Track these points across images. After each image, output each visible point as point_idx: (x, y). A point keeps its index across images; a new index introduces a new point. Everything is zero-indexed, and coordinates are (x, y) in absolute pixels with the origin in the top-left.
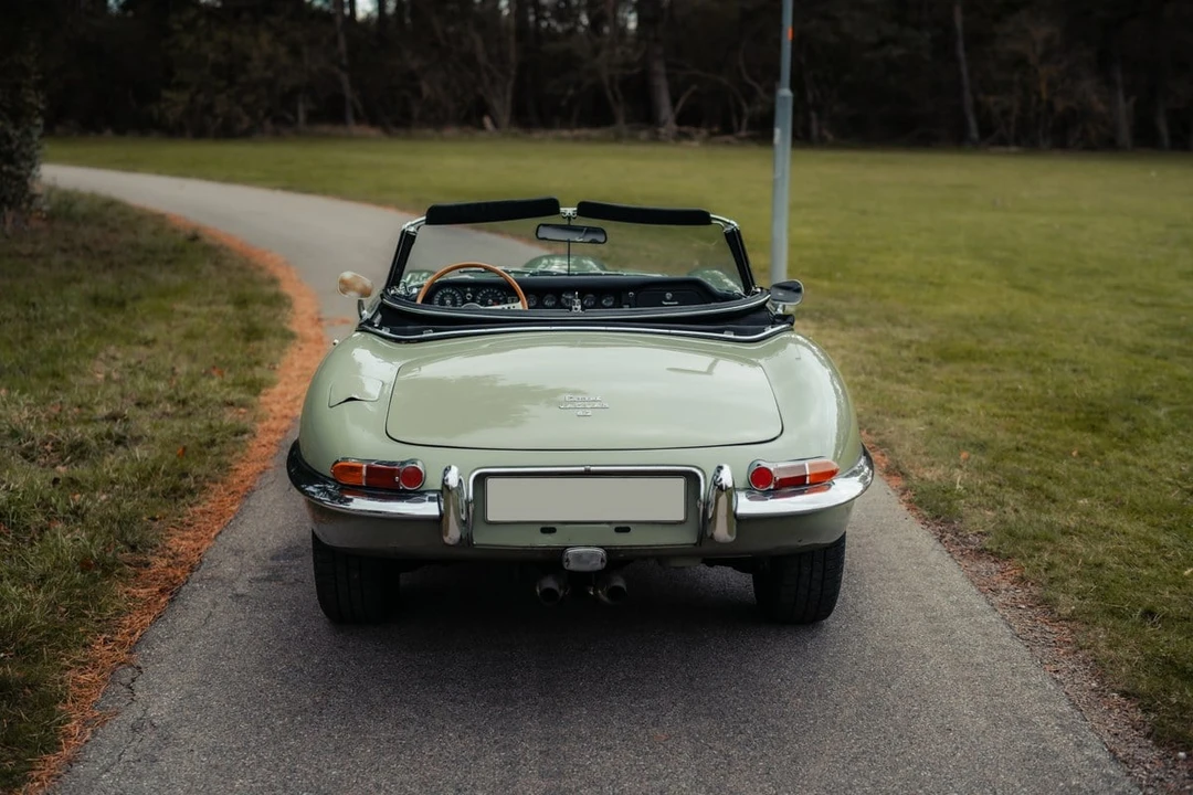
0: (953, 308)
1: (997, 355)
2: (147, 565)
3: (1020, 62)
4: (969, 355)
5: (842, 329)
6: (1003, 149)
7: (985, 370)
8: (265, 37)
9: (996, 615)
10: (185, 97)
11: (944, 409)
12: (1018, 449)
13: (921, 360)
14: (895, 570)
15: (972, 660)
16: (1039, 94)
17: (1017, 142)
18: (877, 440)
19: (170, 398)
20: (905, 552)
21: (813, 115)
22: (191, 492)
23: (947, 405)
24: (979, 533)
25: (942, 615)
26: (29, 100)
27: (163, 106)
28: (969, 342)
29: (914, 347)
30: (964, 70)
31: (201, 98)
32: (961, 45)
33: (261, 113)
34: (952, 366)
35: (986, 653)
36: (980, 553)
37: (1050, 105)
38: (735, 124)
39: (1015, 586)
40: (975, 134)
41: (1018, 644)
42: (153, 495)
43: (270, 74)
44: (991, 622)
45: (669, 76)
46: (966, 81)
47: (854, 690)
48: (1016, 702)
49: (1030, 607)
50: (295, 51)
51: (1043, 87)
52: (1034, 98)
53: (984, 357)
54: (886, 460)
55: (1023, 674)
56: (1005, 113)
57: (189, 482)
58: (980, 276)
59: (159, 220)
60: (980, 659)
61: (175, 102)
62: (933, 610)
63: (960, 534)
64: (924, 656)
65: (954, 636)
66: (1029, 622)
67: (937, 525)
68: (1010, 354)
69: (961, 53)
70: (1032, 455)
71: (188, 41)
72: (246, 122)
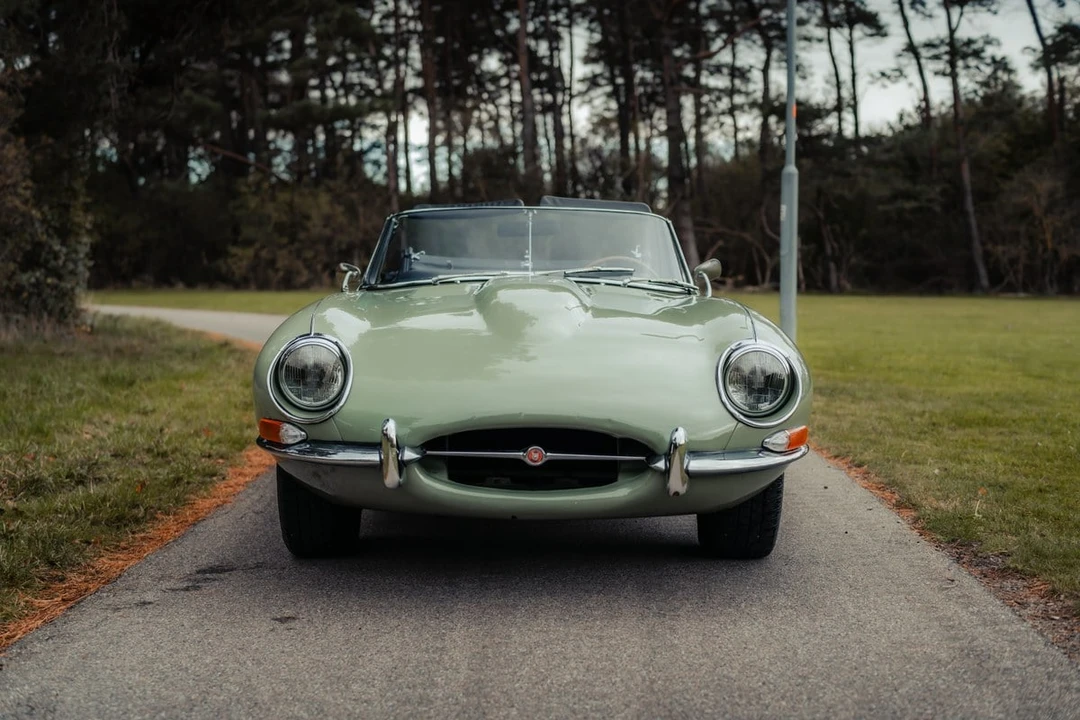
0: (967, 389)
1: (1014, 421)
2: (62, 580)
3: (1025, 214)
4: (986, 422)
5: (853, 402)
6: (1010, 295)
7: (1001, 433)
8: (324, 198)
9: (1025, 624)
10: (250, 252)
11: (958, 459)
12: (1040, 490)
13: (934, 424)
14: (905, 585)
15: (998, 665)
16: (1044, 242)
17: (1025, 289)
18: (886, 481)
19: (149, 451)
20: (917, 569)
21: (832, 266)
22: (137, 521)
23: (962, 456)
24: (1001, 554)
25: (960, 624)
26: (77, 220)
27: (230, 261)
28: (983, 411)
29: (927, 415)
30: (973, 222)
31: (264, 254)
32: (969, 200)
33: (319, 267)
34: (968, 430)
35: (1015, 658)
36: (1005, 573)
37: (1056, 252)
38: (759, 276)
39: (1045, 599)
40: (985, 282)
41: (1054, 651)
42: (94, 523)
43: (328, 232)
44: (1019, 630)
45: (696, 234)
46: (975, 232)
47: (853, 694)
48: (1054, 705)
49: (1065, 618)
50: (351, 211)
51: (1048, 236)
52: (1040, 249)
53: (1000, 423)
54: (897, 496)
55: (1062, 678)
56: (1013, 262)
57: (141, 512)
58: (994, 369)
59: (198, 335)
60: (1009, 664)
61: (241, 258)
62: (949, 619)
63: (980, 555)
64: (939, 661)
65: (975, 643)
66: (1065, 632)
67: (953, 548)
68: (1027, 420)
69: (970, 206)
70: (1056, 495)
71: (253, 203)
72: (305, 276)
